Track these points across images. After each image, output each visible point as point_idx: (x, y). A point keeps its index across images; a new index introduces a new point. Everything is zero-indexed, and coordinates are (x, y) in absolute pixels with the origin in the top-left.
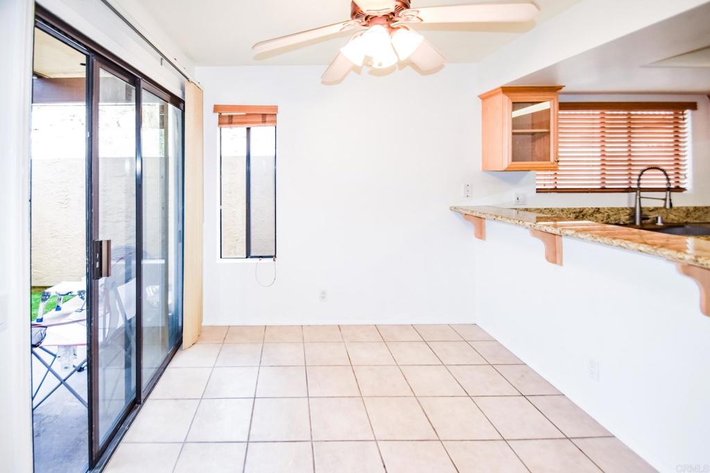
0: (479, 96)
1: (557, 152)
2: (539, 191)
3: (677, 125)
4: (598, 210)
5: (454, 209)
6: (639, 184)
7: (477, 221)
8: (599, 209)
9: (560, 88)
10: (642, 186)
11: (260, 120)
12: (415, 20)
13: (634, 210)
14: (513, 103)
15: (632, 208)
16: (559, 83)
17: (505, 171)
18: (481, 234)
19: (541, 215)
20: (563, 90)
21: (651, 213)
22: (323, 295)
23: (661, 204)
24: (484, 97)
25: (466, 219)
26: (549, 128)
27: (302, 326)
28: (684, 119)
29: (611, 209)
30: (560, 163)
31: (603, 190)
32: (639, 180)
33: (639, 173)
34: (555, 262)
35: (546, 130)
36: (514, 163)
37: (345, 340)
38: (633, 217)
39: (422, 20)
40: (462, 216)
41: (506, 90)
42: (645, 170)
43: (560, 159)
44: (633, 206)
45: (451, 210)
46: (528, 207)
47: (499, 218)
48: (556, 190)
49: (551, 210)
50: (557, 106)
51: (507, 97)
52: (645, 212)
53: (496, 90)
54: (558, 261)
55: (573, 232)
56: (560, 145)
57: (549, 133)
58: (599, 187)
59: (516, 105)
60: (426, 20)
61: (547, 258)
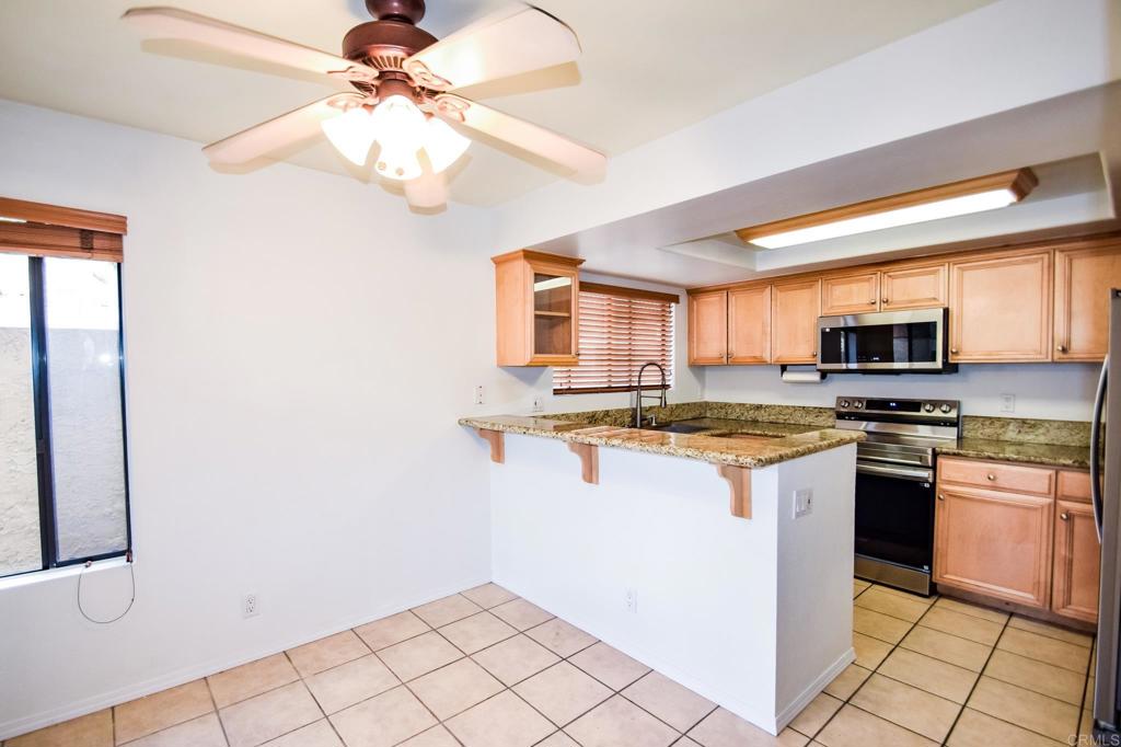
0: (493, 259)
1: (577, 344)
2: (557, 392)
3: (664, 318)
4: (607, 413)
5: (466, 423)
6: (639, 382)
7: (493, 438)
8: (608, 411)
9: (581, 262)
10: (642, 384)
11: (77, 242)
12: (457, 116)
13: (635, 410)
14: (536, 274)
15: (633, 409)
16: (580, 257)
17: (527, 366)
18: (498, 455)
19: (559, 423)
20: (583, 266)
21: (647, 414)
22: (250, 606)
23: (657, 402)
24: (499, 262)
25: (482, 436)
26: (569, 310)
27: (205, 678)
28: (670, 312)
29: (617, 411)
30: (581, 357)
31: (609, 390)
32: (640, 377)
33: (639, 369)
34: (590, 481)
35: (566, 315)
36: (538, 355)
37: (303, 676)
38: (634, 418)
39: (464, 119)
40: (476, 433)
41: (529, 255)
42: (645, 366)
43: (581, 352)
44: (634, 406)
45: (460, 424)
46: (546, 414)
47: (531, 431)
48: (570, 391)
49: (567, 417)
50: (577, 285)
51: (529, 266)
52: (644, 413)
53: (516, 252)
54: (594, 478)
55: (620, 441)
56: (581, 334)
57: (570, 318)
58: (606, 386)
59: (539, 277)
60: (469, 122)
61: (584, 477)
